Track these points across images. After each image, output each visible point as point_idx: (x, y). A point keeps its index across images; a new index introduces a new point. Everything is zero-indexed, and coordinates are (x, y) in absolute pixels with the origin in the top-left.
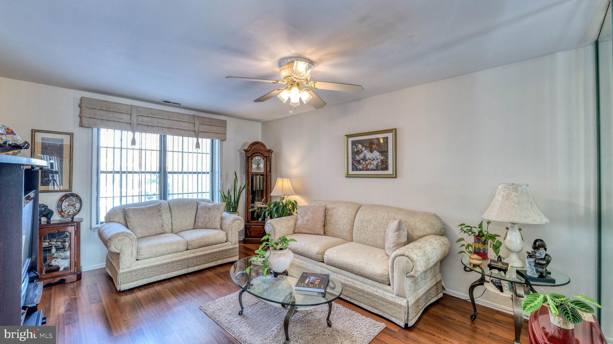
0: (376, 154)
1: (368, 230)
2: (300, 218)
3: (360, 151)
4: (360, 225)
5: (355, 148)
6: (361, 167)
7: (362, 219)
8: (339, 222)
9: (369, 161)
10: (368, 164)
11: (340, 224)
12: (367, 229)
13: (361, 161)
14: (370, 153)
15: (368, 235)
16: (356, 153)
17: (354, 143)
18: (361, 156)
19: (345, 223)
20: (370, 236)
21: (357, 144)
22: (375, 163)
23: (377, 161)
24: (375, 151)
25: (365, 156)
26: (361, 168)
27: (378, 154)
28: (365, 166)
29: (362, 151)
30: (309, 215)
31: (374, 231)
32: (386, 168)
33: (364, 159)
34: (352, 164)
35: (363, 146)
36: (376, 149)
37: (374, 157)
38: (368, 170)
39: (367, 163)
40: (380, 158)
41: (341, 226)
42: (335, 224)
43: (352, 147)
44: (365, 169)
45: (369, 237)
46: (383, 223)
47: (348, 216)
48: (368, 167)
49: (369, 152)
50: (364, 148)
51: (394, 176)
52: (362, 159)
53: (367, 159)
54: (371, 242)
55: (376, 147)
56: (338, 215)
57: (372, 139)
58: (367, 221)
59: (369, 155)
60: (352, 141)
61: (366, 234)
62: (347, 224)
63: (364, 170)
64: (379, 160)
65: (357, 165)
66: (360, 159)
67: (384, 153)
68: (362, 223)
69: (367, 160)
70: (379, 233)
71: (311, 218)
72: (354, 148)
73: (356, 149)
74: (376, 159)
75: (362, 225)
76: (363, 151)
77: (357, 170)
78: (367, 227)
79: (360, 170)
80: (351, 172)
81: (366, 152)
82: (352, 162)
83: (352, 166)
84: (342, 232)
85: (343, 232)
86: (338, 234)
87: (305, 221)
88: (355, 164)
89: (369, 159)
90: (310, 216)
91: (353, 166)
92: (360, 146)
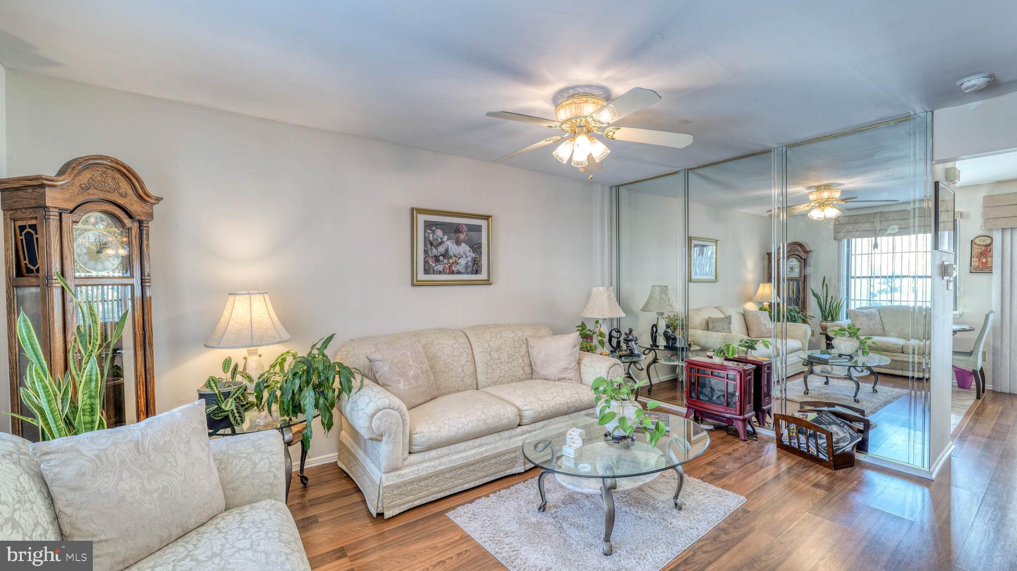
0: (464, 248)
1: (502, 363)
2: (398, 378)
3: (440, 240)
4: (489, 358)
5: (431, 235)
6: (440, 267)
7: (487, 348)
8: (453, 365)
9: (454, 258)
10: (453, 263)
11: (456, 368)
12: (499, 361)
13: (441, 258)
14: (455, 246)
15: (503, 369)
16: (430, 244)
17: (428, 225)
18: (441, 249)
19: (464, 363)
20: (507, 369)
21: (434, 228)
22: (463, 262)
23: (466, 259)
24: (463, 244)
25: (447, 250)
26: (441, 269)
27: (467, 248)
28: (447, 266)
29: (442, 243)
30: (412, 366)
31: (510, 361)
32: (477, 272)
33: (446, 255)
34: (424, 261)
35: (445, 233)
36: (464, 241)
37: (462, 253)
38: (452, 273)
39: (451, 261)
40: (470, 256)
41: (459, 370)
42: (447, 371)
43: (425, 231)
44: (448, 271)
45: (506, 371)
46: (516, 346)
47: (465, 351)
48: (453, 268)
49: (454, 244)
50: (446, 237)
51: (487, 282)
52: (442, 255)
53: (452, 254)
54: (508, 377)
55: (464, 238)
56: (446, 353)
57: (460, 224)
58: (497, 350)
59: (453, 248)
60: (426, 222)
61: (500, 369)
62: (468, 363)
63: (446, 273)
64: (469, 259)
65: (434, 265)
66: (439, 254)
67: (476, 247)
68: (490, 354)
69: (451, 257)
70: (516, 361)
71: (419, 372)
72: (429, 233)
73: (433, 237)
74: (464, 256)
75: (491, 358)
76: (444, 242)
77: (434, 272)
78: (499, 359)
79: (440, 273)
80: (422, 276)
81: (449, 243)
82: (424, 258)
83: (425, 265)
84: (462, 380)
85: (465, 379)
86: (457, 386)
87: (411, 381)
88: (431, 263)
89: (455, 256)
90: (416, 367)
91: (427, 265)
92: (439, 233)
